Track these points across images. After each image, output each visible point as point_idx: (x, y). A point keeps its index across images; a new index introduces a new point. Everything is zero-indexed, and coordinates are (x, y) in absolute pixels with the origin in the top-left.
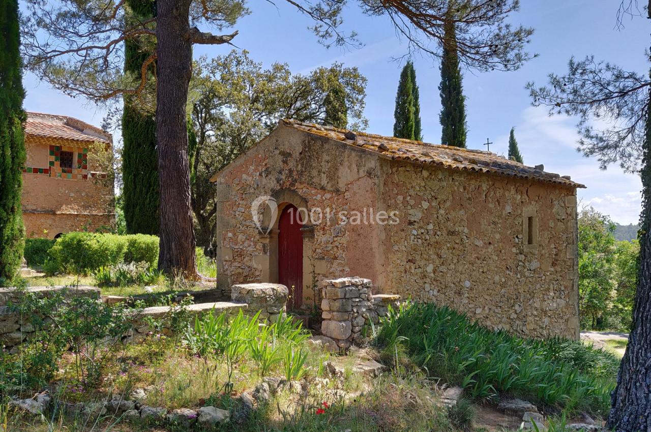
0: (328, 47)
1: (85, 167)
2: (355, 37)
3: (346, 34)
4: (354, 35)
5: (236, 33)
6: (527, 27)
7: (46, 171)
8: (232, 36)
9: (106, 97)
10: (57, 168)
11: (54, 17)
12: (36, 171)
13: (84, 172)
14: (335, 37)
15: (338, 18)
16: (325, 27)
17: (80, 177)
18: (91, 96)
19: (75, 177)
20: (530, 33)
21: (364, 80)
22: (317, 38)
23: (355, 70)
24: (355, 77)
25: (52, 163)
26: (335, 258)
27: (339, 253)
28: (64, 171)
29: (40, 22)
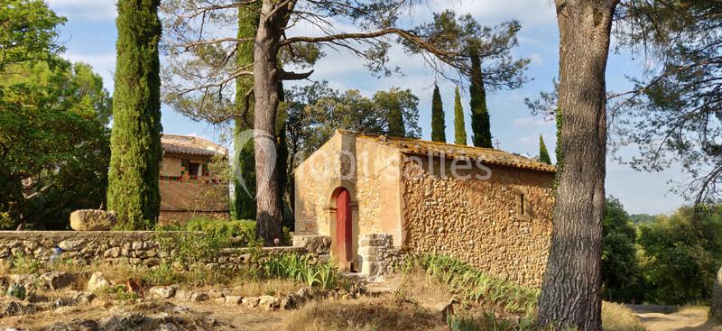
0: (379, 77)
1: (207, 175)
2: (399, 70)
3: (392, 69)
4: (398, 69)
5: (312, 71)
6: (525, 58)
7: (178, 179)
8: (309, 74)
9: (221, 120)
10: (186, 176)
11: (184, 66)
12: (171, 178)
13: (207, 178)
14: (384, 71)
15: (385, 57)
16: (376, 65)
17: (203, 182)
18: (209, 120)
19: (199, 182)
20: (528, 62)
21: (416, 99)
22: (371, 72)
23: (408, 91)
24: (410, 96)
25: (183, 172)
26: (373, 224)
27: (376, 220)
28: (191, 178)
29: (176, 71)
